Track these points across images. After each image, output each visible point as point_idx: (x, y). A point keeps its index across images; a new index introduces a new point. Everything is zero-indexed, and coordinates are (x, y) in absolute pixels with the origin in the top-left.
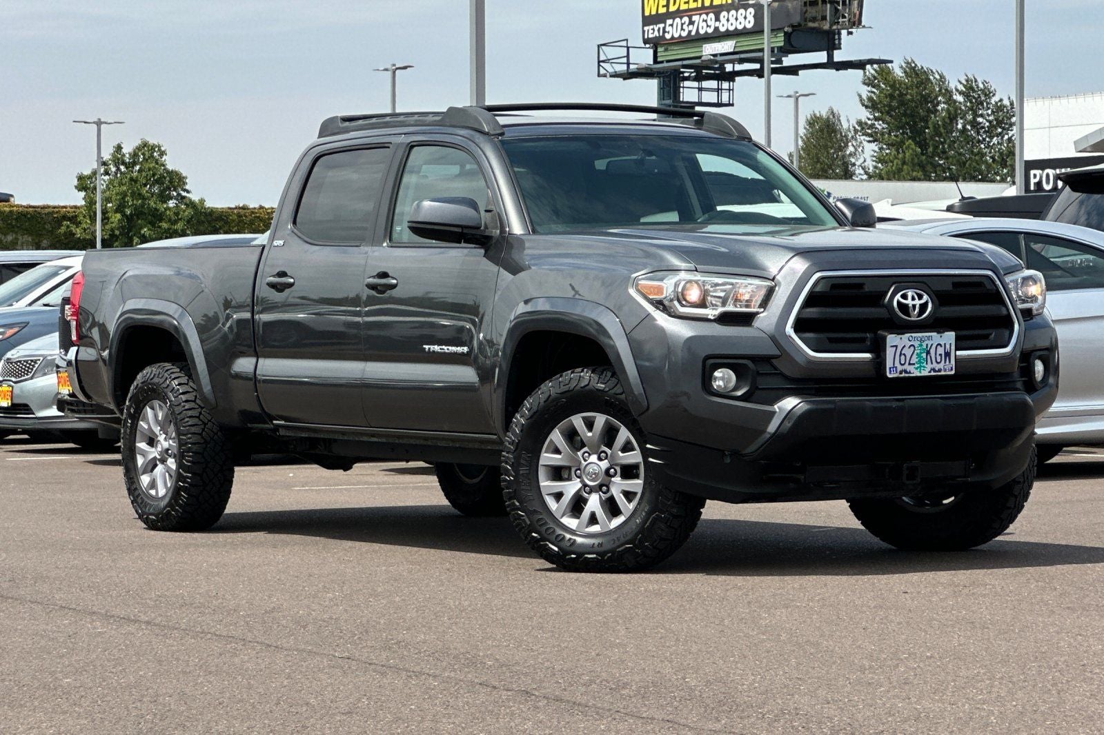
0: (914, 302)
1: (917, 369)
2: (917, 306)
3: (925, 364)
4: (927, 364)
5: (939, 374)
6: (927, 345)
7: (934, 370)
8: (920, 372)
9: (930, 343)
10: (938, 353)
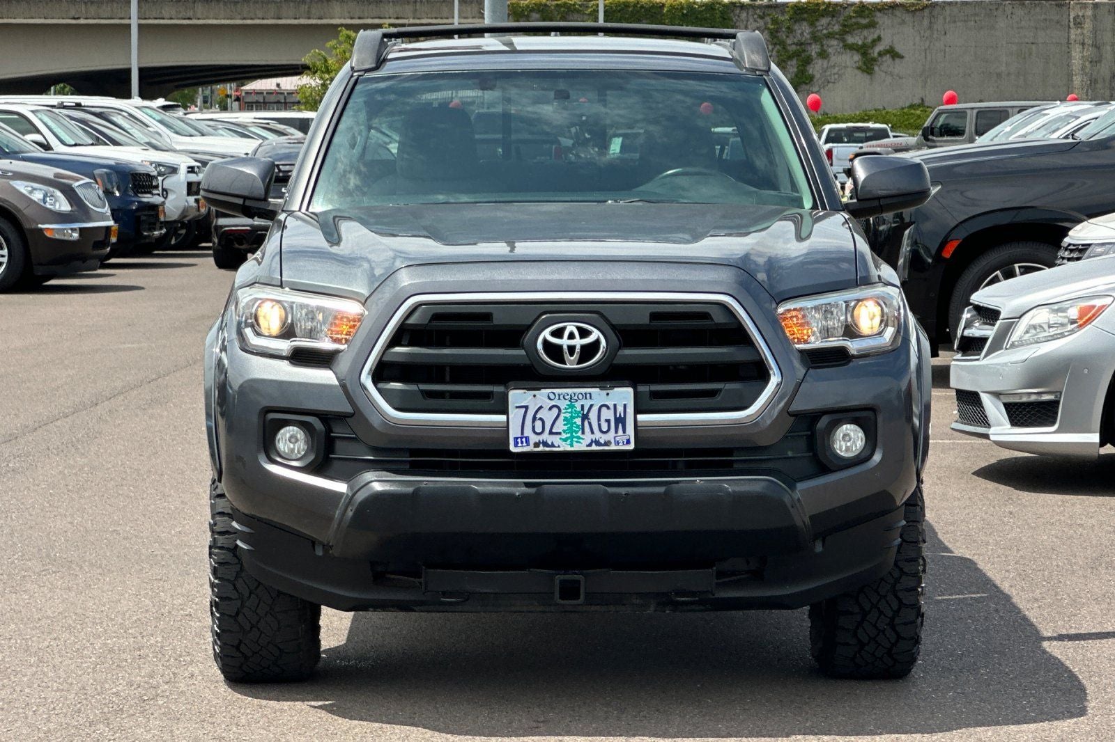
0: (572, 342)
1: (565, 440)
2: (578, 349)
3: (579, 434)
4: (583, 433)
5: (606, 448)
6: (583, 406)
7: (598, 443)
8: (572, 445)
9: (587, 404)
10: (603, 419)
